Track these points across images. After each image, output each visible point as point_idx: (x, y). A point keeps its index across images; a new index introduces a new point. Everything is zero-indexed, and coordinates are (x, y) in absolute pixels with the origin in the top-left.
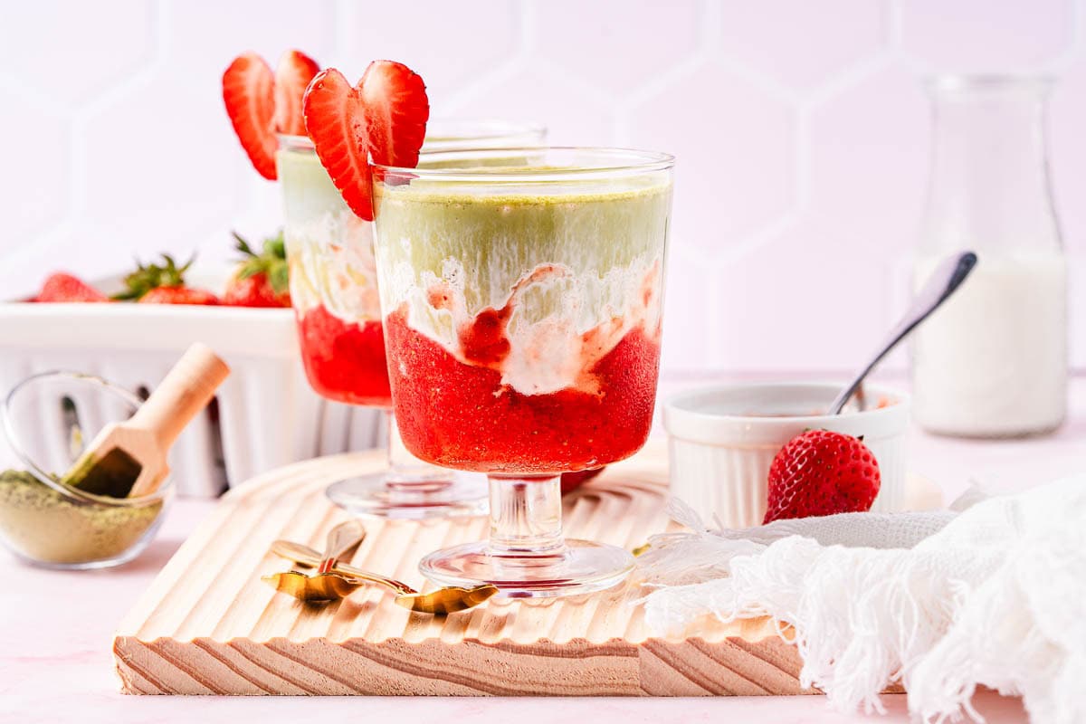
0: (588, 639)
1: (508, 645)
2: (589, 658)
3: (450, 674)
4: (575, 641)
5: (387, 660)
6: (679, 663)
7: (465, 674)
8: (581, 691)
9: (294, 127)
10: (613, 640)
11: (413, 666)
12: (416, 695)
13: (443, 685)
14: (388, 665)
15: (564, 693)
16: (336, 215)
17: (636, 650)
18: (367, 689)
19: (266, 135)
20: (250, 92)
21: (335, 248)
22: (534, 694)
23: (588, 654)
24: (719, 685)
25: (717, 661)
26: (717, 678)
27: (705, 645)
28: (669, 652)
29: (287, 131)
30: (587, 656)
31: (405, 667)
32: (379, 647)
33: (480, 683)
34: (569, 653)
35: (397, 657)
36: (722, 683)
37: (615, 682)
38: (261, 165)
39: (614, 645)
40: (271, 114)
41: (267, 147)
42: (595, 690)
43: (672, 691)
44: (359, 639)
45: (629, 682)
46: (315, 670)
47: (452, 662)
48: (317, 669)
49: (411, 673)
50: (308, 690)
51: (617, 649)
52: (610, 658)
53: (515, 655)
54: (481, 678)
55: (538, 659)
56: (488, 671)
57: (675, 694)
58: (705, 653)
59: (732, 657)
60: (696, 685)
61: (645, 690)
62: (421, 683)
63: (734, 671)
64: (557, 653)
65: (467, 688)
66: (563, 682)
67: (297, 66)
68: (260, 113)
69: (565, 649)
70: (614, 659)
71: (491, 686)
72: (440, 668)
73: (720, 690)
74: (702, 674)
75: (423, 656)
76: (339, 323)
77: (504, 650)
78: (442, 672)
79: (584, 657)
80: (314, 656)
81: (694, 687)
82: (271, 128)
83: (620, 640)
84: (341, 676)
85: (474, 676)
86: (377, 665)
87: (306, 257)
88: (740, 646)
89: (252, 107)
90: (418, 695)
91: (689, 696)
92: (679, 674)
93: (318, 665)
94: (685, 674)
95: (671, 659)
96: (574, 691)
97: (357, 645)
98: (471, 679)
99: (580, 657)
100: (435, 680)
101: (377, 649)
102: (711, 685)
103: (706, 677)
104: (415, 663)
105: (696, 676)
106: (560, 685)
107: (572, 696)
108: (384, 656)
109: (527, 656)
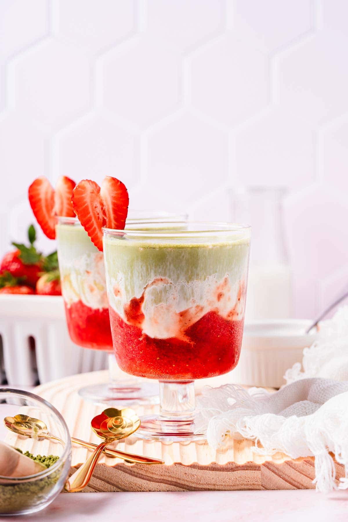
0: (236, 462)
1: (196, 466)
2: (236, 472)
3: (167, 480)
4: (229, 463)
5: (136, 474)
6: (281, 473)
7: (175, 480)
8: (232, 488)
9: (64, 213)
10: (248, 463)
11: (148, 477)
12: (150, 491)
13: (163, 486)
14: (136, 476)
15: (224, 489)
16: (89, 256)
17: (259, 467)
18: (126, 488)
19: (50, 217)
20: (42, 196)
21: (88, 272)
22: (209, 490)
23: (236, 469)
24: (300, 484)
25: (299, 472)
26: (299, 481)
27: (293, 464)
28: (276, 468)
29: (61, 215)
30: (235, 471)
31: (145, 477)
32: (132, 467)
33: (182, 484)
34: (226, 469)
35: (140, 472)
36: (301, 482)
37: (249, 483)
38: (48, 232)
39: (249, 465)
40: (52, 207)
41: (51, 224)
42: (239, 487)
43: (277, 487)
44: (122, 464)
45: (256, 483)
46: (99, 479)
47: (168, 474)
48: (100, 479)
49: (148, 480)
50: (96, 490)
51: (250, 467)
52: (247, 471)
53: (200, 470)
54: (183, 482)
55: (211, 472)
56: (186, 479)
57: (278, 489)
58: (293, 468)
59: (307, 470)
60: (289, 484)
61: (263, 487)
62: (152, 485)
63: (308, 477)
64: (220, 469)
65: (176, 487)
66: (223, 484)
67: (66, 183)
68: (47, 206)
69: (224, 467)
70: (249, 471)
71: (188, 486)
72: (162, 478)
73: (300, 486)
74: (292, 479)
75: (154, 472)
76: (90, 309)
77: (194, 468)
78: (163, 479)
79: (234, 471)
80: (99, 472)
81: (288, 485)
82: (53, 214)
83: (252, 462)
84: (112, 482)
85: (179, 481)
86: (131, 476)
87: (73, 277)
88: (310, 464)
89: (43, 204)
90: (151, 491)
91: (285, 489)
92: (281, 478)
93: (101, 477)
94: (284, 479)
95: (276, 471)
96: (228, 488)
97: (121, 466)
98: (177, 483)
99: (232, 471)
100: (159, 484)
101: (131, 468)
102: (296, 484)
103: (294, 480)
104: (150, 475)
105: (289, 479)
106: (222, 485)
107: (228, 490)
108: (134, 472)
109: (206, 471)
